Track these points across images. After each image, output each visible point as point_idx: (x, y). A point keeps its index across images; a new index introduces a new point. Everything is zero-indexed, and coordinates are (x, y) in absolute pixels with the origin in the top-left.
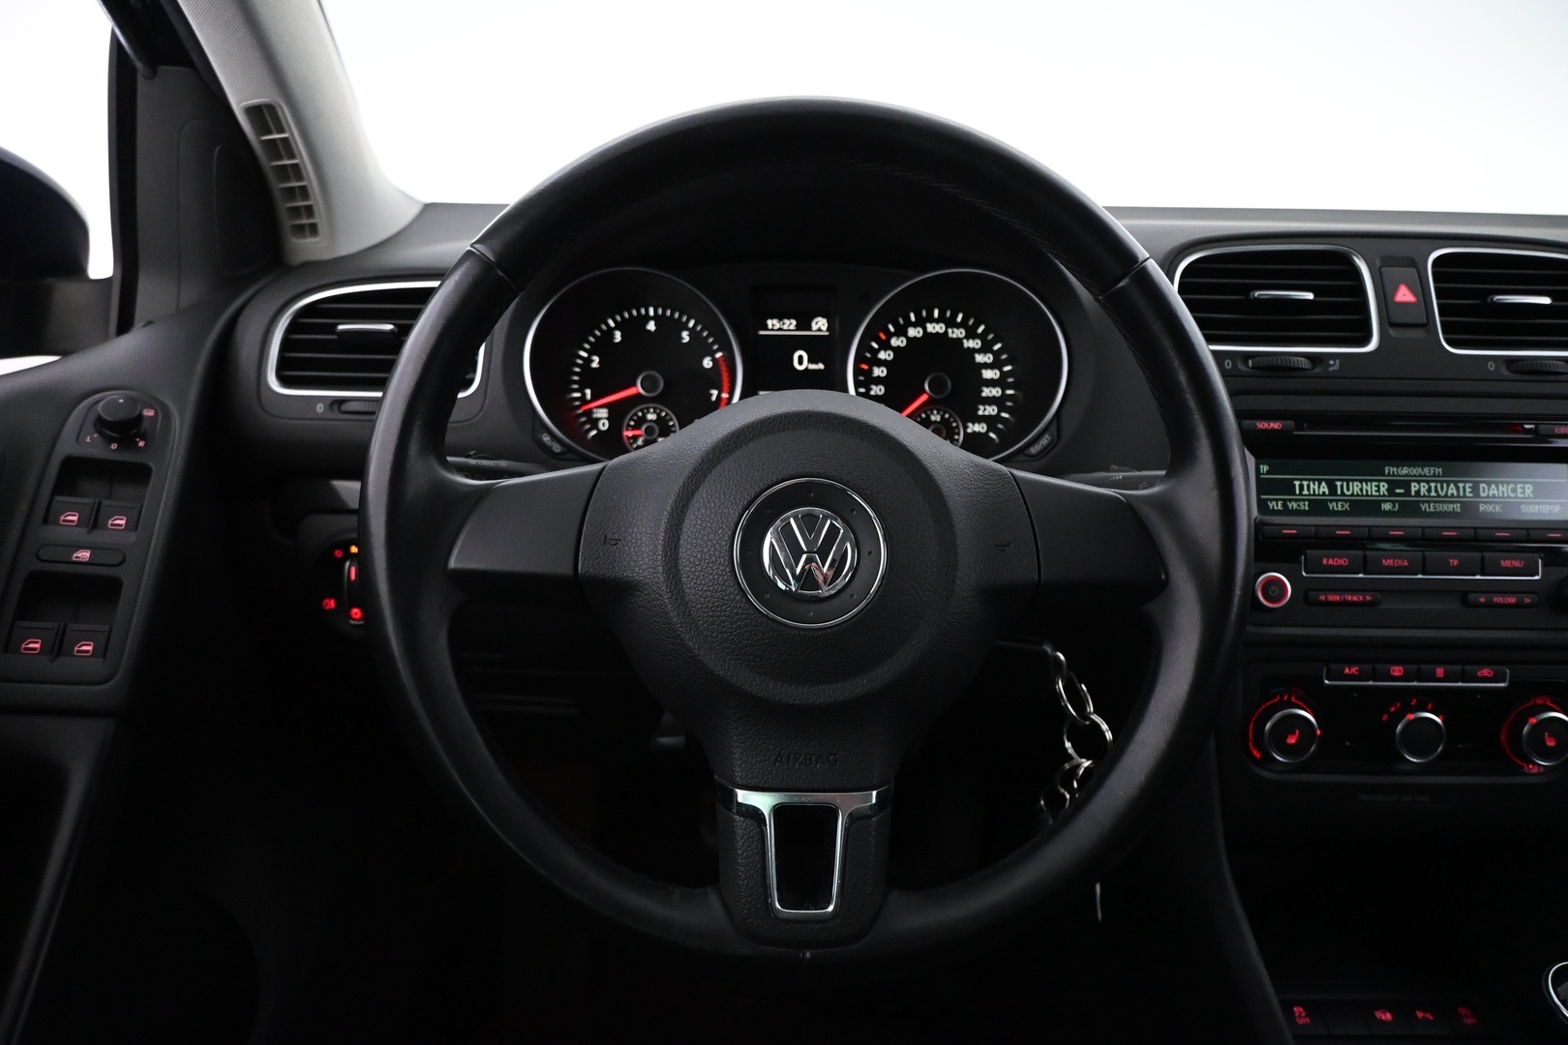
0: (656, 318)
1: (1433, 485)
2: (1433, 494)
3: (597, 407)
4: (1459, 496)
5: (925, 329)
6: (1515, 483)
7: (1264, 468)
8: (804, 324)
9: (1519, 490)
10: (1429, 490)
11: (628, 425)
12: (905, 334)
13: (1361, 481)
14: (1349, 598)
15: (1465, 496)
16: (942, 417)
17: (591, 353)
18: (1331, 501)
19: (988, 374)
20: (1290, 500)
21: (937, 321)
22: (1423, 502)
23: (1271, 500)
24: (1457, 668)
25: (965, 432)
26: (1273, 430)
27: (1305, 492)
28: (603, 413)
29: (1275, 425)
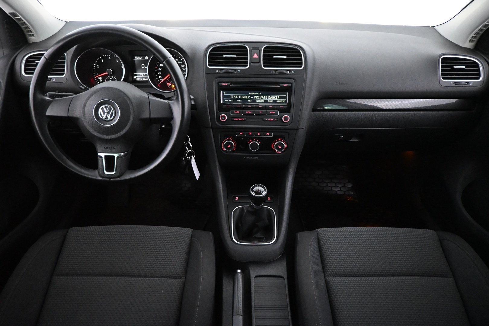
0: (110, 56)
1: (259, 96)
2: (259, 98)
4: (264, 99)
6: (276, 96)
7: (224, 93)
8: (143, 58)
9: (277, 97)
10: (258, 98)
11: (106, 80)
13: (244, 96)
14: (240, 119)
15: (265, 99)
17: (97, 64)
18: (238, 100)
20: (230, 99)
22: (257, 100)
23: (226, 99)
24: (262, 133)
26: (225, 85)
27: (233, 98)
28: (100, 78)
29: (226, 84)
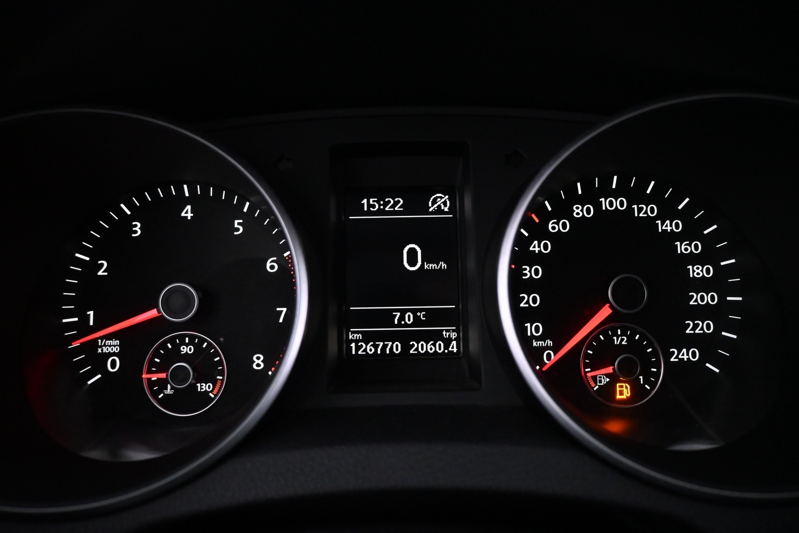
0: (193, 200)
3: (102, 338)
5: (597, 206)
8: (417, 203)
11: (152, 363)
12: (569, 215)
16: (631, 339)
17: (95, 255)
19: (697, 271)
21: (616, 194)
25: (668, 363)
28: (112, 346)
